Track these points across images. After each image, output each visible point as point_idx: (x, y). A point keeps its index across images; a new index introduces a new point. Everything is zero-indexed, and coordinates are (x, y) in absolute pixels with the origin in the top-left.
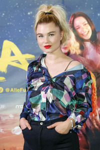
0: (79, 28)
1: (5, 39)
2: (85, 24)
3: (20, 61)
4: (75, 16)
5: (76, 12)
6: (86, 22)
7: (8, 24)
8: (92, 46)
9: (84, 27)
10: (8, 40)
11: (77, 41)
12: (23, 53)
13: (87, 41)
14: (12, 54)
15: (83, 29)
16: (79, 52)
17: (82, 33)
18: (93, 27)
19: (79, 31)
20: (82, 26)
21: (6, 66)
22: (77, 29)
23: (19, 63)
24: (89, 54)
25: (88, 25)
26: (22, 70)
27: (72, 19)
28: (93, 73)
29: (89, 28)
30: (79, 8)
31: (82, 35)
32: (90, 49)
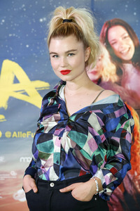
0: (115, 43)
1: (6, 59)
2: (125, 37)
3: (27, 91)
4: (110, 25)
5: (111, 19)
6: (127, 35)
7: (10, 35)
8: (134, 69)
9: (124, 42)
10: (10, 59)
11: (113, 63)
12: (32, 79)
13: (127, 62)
14: (16, 81)
15: (121, 44)
16: (115, 78)
17: (120, 50)
18: (136, 42)
19: (116, 47)
20: (120, 39)
21: (7, 98)
22: (113, 44)
23: (25, 93)
24: (129, 82)
25: (129, 39)
26: (30, 105)
27: (106, 29)
28: (136, 110)
29: (131, 42)
30: (116, 13)
31: (121, 53)
32: (132, 74)
